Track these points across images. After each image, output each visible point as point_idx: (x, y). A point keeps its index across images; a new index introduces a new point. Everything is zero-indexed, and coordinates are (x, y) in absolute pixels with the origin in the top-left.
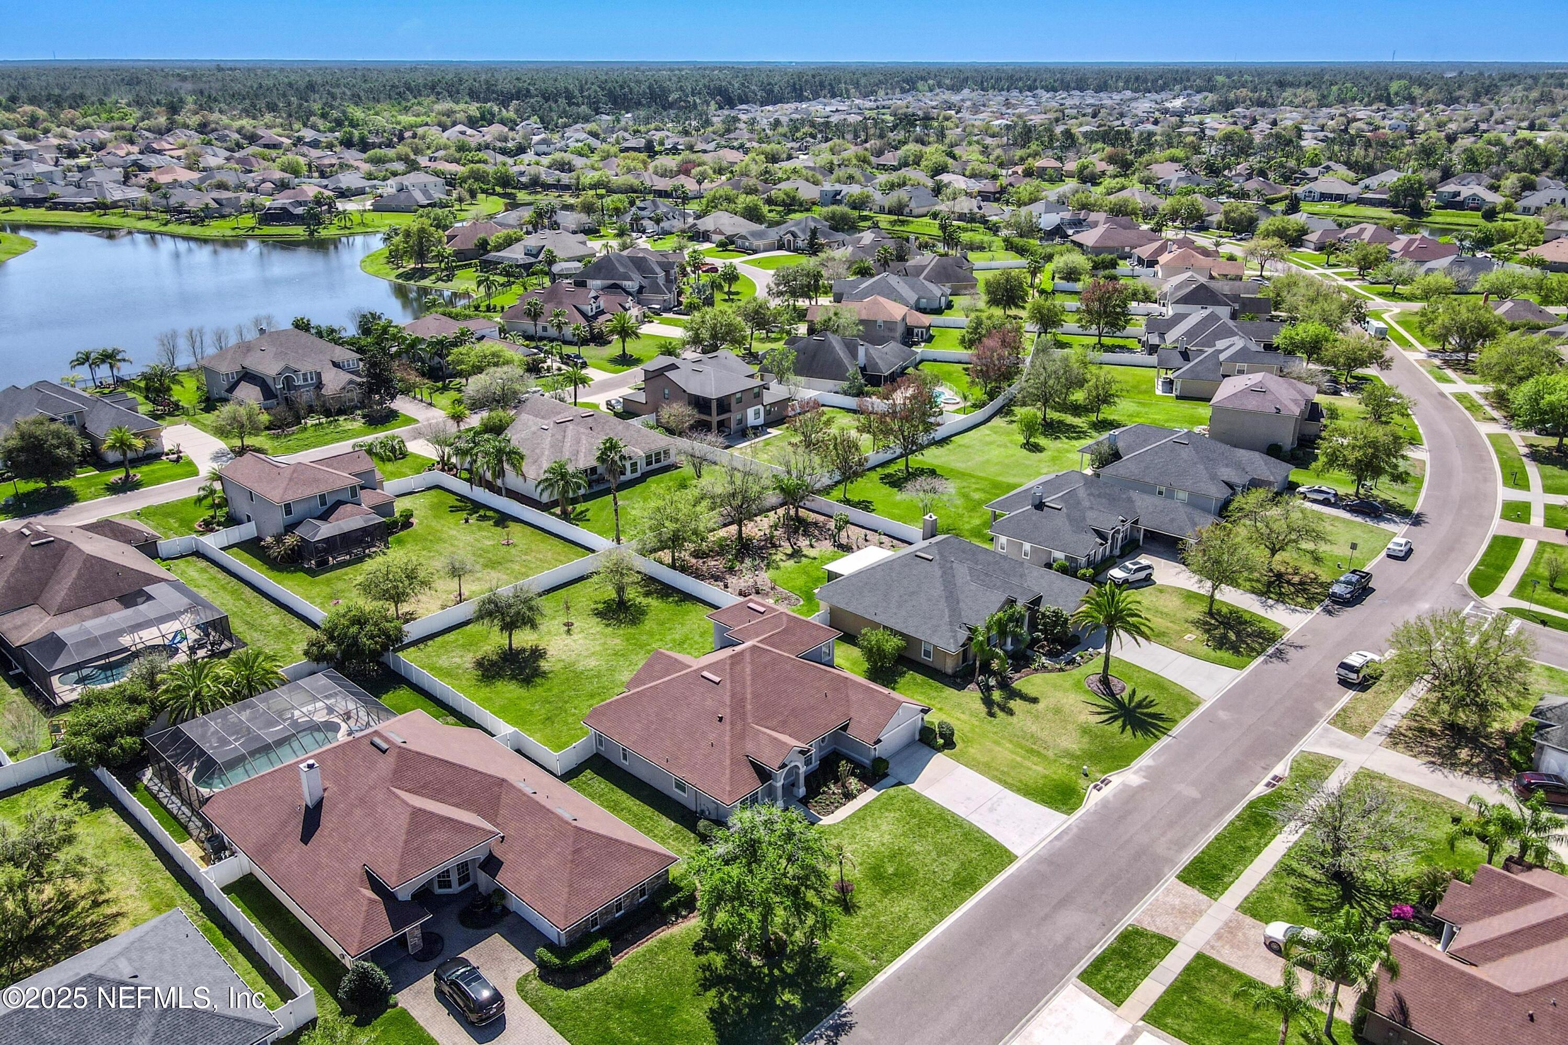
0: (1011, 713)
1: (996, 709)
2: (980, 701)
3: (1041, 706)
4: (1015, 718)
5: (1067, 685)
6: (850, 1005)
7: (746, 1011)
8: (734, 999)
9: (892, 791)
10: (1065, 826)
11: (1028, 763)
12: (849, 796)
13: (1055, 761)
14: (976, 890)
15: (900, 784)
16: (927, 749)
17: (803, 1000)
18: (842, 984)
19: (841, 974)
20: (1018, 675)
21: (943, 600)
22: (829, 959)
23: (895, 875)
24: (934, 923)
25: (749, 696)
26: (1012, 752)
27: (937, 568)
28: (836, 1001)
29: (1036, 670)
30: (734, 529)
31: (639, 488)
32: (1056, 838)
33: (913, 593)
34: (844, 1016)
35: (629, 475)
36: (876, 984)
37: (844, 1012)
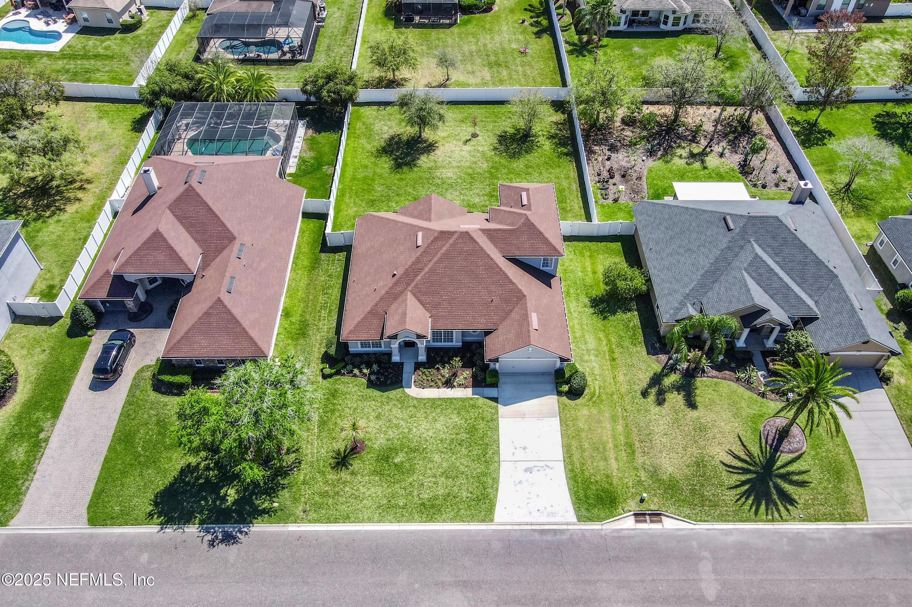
0: (660, 402)
1: (653, 391)
2: (651, 374)
3: (694, 414)
4: (658, 409)
5: (747, 411)
6: (252, 529)
7: (201, 481)
8: (207, 468)
9: (481, 401)
10: (565, 527)
11: (611, 455)
12: (448, 383)
13: (636, 469)
14: (430, 521)
15: (495, 400)
16: (552, 386)
17: (235, 503)
18: (266, 511)
19: (276, 505)
20: (714, 373)
21: (702, 272)
22: (284, 488)
23: (396, 465)
24: (370, 520)
25: (426, 269)
26: (614, 437)
27: (726, 240)
28: (249, 519)
29: (738, 379)
30: (668, 110)
31: (669, 40)
32: (542, 532)
33: (690, 250)
34: (241, 532)
35: (669, 27)
36: (284, 529)
37: (245, 530)
